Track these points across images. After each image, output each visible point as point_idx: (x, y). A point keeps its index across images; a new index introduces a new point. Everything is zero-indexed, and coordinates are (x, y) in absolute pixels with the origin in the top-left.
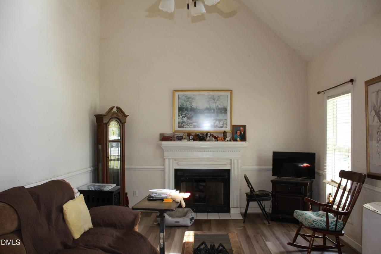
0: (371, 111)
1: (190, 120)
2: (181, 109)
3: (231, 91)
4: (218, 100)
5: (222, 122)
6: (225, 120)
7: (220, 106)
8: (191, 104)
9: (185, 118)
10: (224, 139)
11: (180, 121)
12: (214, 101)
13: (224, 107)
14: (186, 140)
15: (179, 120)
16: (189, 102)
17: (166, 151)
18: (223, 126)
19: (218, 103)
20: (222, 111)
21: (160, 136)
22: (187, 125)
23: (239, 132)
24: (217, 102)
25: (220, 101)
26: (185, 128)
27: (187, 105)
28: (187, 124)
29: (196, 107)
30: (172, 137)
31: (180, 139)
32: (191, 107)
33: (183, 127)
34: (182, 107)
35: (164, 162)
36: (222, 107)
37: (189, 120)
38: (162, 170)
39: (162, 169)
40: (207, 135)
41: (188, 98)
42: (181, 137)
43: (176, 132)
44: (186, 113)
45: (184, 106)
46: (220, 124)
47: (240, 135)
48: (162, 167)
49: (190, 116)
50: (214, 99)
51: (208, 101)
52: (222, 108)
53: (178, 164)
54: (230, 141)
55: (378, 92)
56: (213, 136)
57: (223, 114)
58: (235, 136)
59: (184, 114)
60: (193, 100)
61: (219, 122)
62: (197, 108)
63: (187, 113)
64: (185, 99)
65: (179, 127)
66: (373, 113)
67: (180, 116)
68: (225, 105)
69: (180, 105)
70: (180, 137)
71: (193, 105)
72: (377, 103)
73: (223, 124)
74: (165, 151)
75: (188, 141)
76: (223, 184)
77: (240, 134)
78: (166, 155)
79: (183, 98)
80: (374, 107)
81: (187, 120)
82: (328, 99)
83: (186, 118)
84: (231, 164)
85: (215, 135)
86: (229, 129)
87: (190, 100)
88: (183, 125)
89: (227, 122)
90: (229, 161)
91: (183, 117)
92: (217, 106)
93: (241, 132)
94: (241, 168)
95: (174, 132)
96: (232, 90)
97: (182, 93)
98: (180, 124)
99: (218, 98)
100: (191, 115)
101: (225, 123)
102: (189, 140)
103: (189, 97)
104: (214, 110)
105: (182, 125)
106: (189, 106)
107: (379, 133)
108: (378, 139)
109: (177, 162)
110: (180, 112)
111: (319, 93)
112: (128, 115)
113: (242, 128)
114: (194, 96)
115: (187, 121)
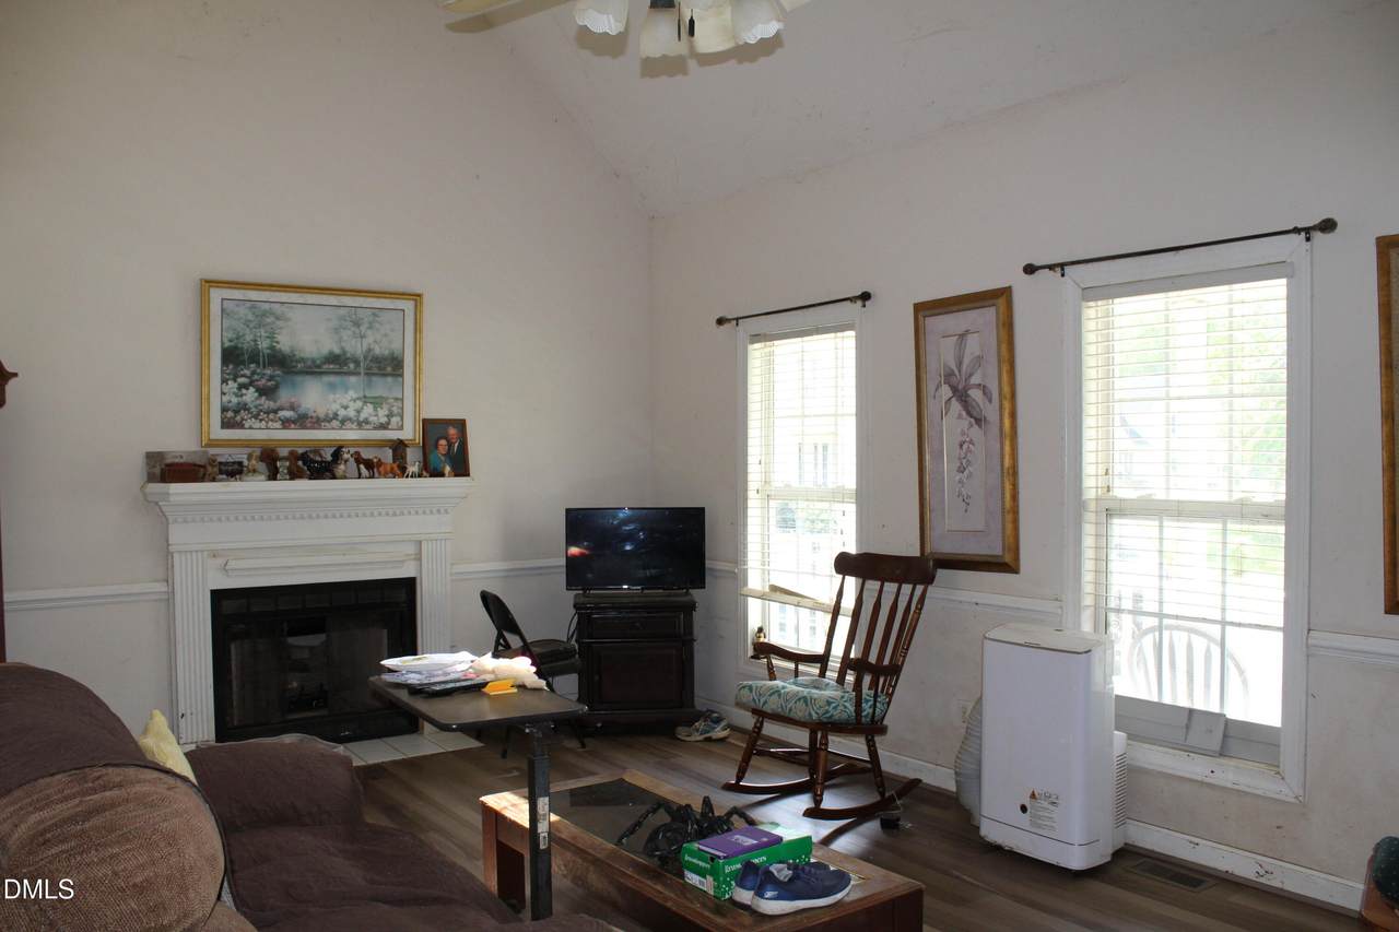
0: (938, 387)
1: (267, 399)
2: (231, 356)
3: (417, 298)
4: (370, 328)
5: (385, 407)
6: (397, 399)
7: (377, 351)
8: (271, 337)
9: (247, 389)
10: (401, 470)
11: (230, 402)
12: (357, 331)
13: (393, 353)
14: (263, 477)
15: (225, 399)
16: (262, 331)
17: (175, 521)
18: (388, 423)
19: (370, 340)
20: (384, 369)
21: (148, 464)
22: (256, 419)
23: (443, 442)
24: (369, 332)
25: (378, 330)
26: (251, 428)
27: (255, 341)
28: (259, 415)
29: (292, 351)
30: (204, 467)
31: (234, 471)
32: (272, 348)
33: (240, 426)
34: (236, 348)
35: (169, 567)
36: (386, 352)
37: (264, 398)
38: (160, 600)
39: (157, 597)
40: (337, 455)
41: (261, 316)
42: (236, 467)
43: (213, 443)
44: (254, 373)
45: (245, 346)
46: (376, 415)
47: (448, 454)
48: (162, 587)
49: (269, 384)
50: (357, 324)
51: (336, 330)
52: (385, 359)
53: (225, 569)
54: (420, 476)
55: (963, 336)
56: (359, 460)
57: (390, 379)
58: (432, 458)
59: (243, 376)
60: (280, 323)
61: (375, 409)
62: (294, 355)
63: (258, 371)
64: (250, 317)
65: (226, 424)
66: (946, 391)
67: (230, 382)
68: (396, 346)
69: (231, 341)
70: (234, 463)
71: (277, 342)
72: (960, 364)
73: (390, 415)
74: (171, 521)
75: (270, 479)
76: (385, 631)
77: (449, 449)
78: (178, 535)
79: (243, 311)
80: (949, 375)
81: (257, 399)
82: (752, 343)
83: (252, 389)
84: (419, 558)
85: (366, 454)
86: (409, 431)
87: (268, 320)
88: (243, 419)
89: (402, 409)
90: (411, 549)
91: (241, 386)
92: (369, 350)
93: (450, 445)
94: (454, 571)
95: (208, 445)
96: (418, 292)
97: (237, 294)
98: (230, 414)
99: (371, 318)
100: (271, 378)
101: (395, 410)
102: (273, 475)
103: (265, 311)
104: (357, 362)
105: (238, 418)
106: (264, 345)
107: (965, 446)
108: (964, 461)
109: (220, 561)
110: (231, 367)
111: (720, 321)
112: (15, 375)
113: (452, 431)
114: (284, 309)
115: (258, 402)
